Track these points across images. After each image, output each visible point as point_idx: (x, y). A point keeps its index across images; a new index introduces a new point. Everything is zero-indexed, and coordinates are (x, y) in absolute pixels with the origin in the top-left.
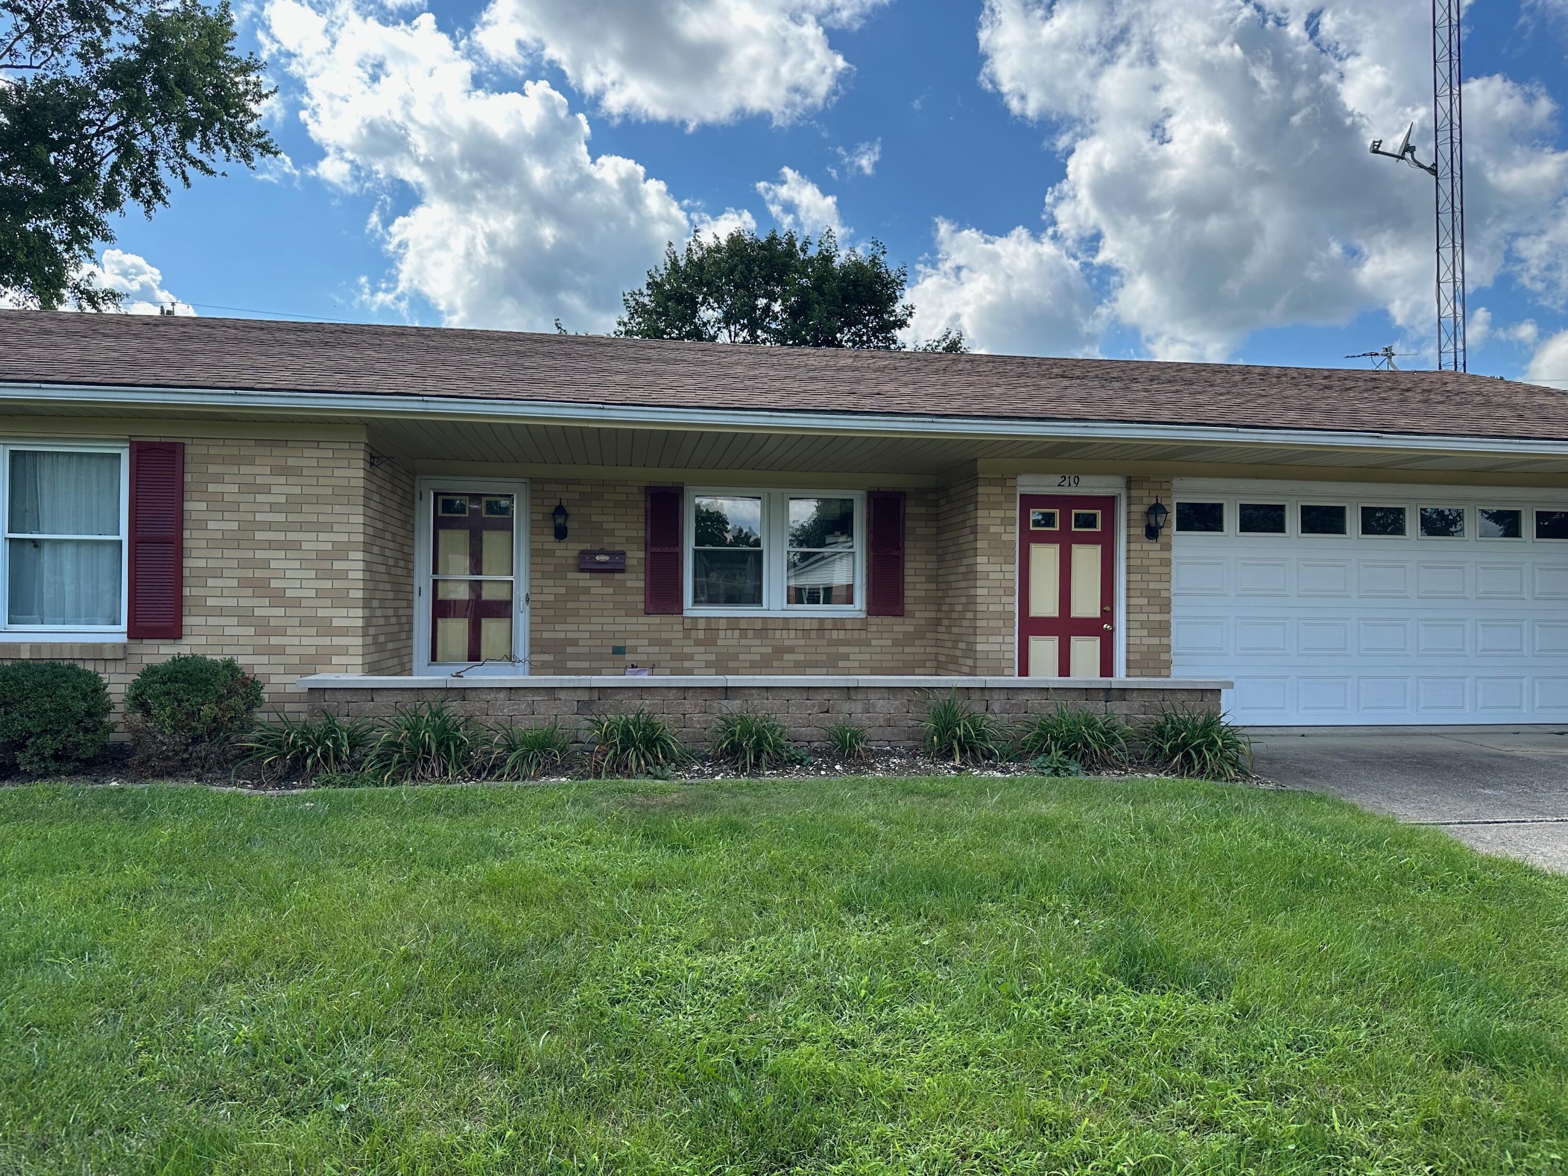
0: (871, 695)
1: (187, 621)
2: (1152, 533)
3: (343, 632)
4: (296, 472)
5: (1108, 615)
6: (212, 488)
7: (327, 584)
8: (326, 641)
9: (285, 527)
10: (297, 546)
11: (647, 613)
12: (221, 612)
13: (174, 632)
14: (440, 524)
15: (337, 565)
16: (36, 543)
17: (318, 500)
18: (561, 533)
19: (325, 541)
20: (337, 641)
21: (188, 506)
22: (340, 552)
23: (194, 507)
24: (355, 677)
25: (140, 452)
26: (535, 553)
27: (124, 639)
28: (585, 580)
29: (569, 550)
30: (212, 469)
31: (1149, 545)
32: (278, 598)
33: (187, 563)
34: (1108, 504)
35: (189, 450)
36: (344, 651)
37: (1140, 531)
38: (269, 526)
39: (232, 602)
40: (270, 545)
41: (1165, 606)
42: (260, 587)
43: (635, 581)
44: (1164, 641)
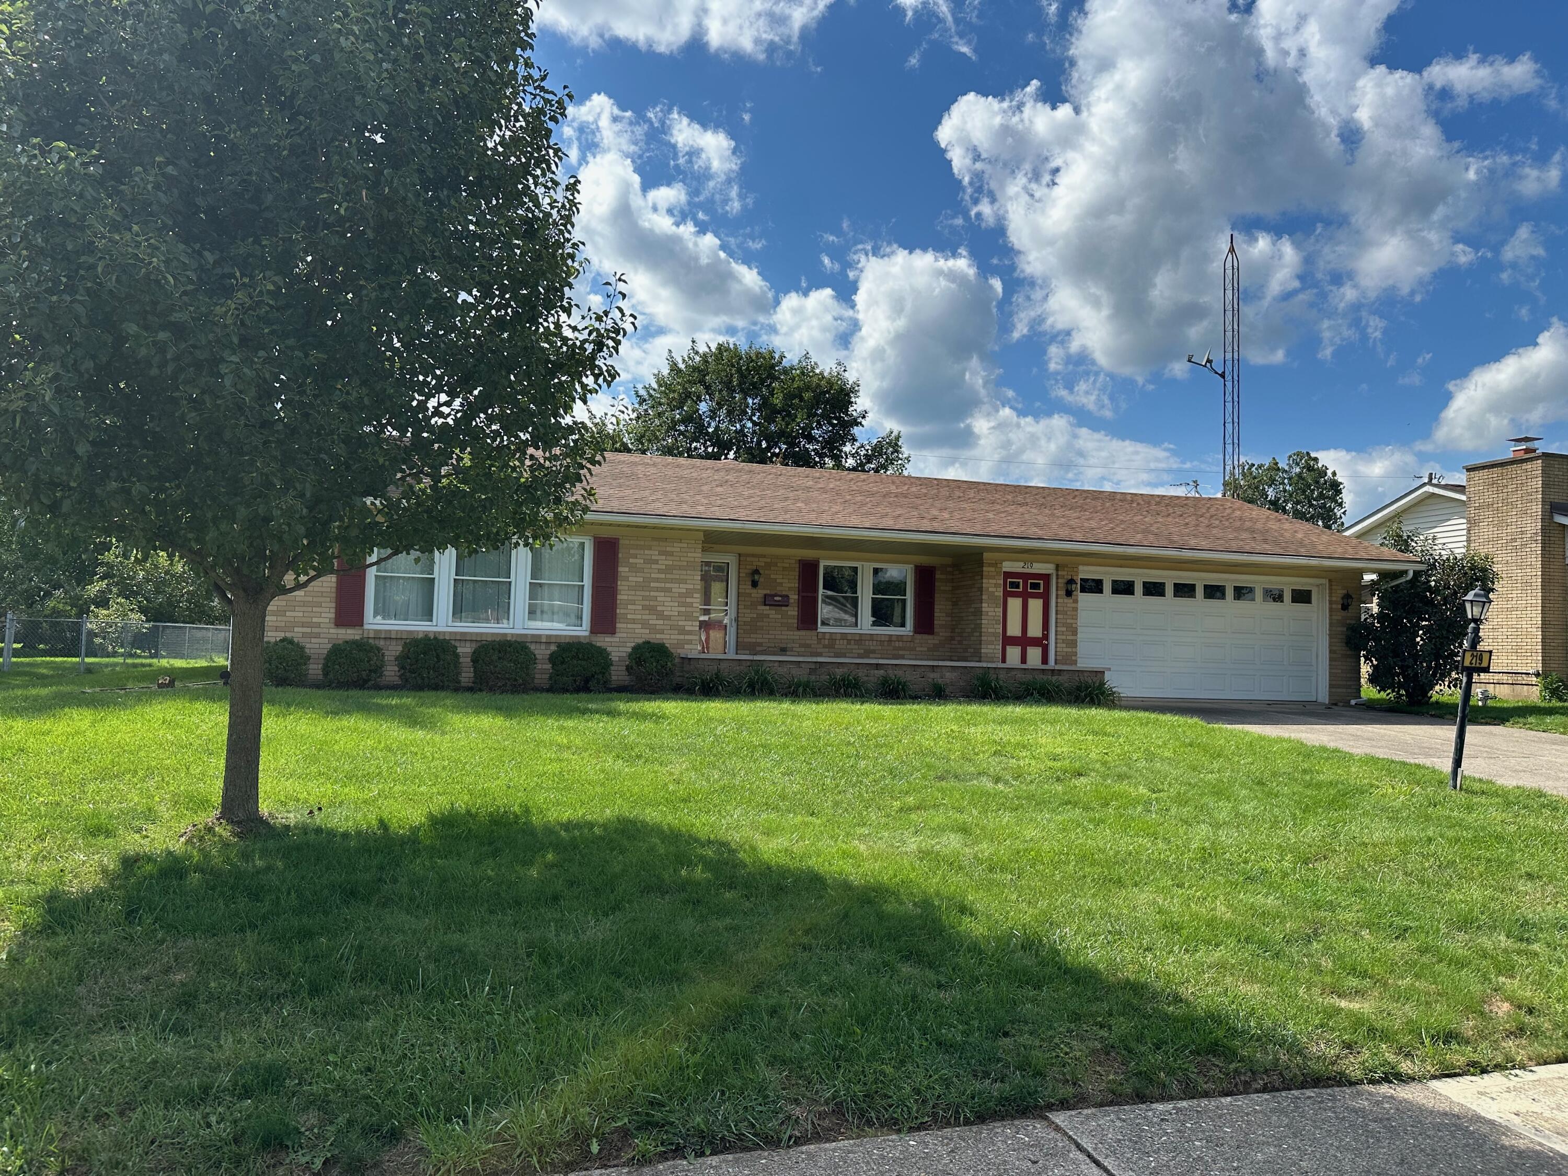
0: (942, 670)
1: (618, 625)
2: (1069, 593)
3: (690, 633)
4: (671, 554)
5: (1046, 636)
6: (631, 560)
7: (683, 609)
8: (682, 637)
9: (665, 581)
10: (669, 590)
11: (798, 629)
12: (634, 621)
13: (612, 631)
15: (688, 600)
16: (541, 585)
17: (680, 568)
18: (755, 584)
19: (683, 588)
20: (687, 637)
21: (620, 569)
22: (689, 593)
23: (623, 570)
25: (597, 542)
26: (740, 595)
27: (587, 634)
28: (767, 610)
29: (759, 593)
30: (632, 551)
31: (1067, 600)
32: (661, 616)
33: (619, 597)
34: (1046, 578)
35: (621, 542)
37: (1062, 592)
38: (657, 580)
39: (639, 617)
40: (658, 589)
41: (1075, 632)
42: (652, 610)
43: (793, 612)
44: (1075, 650)
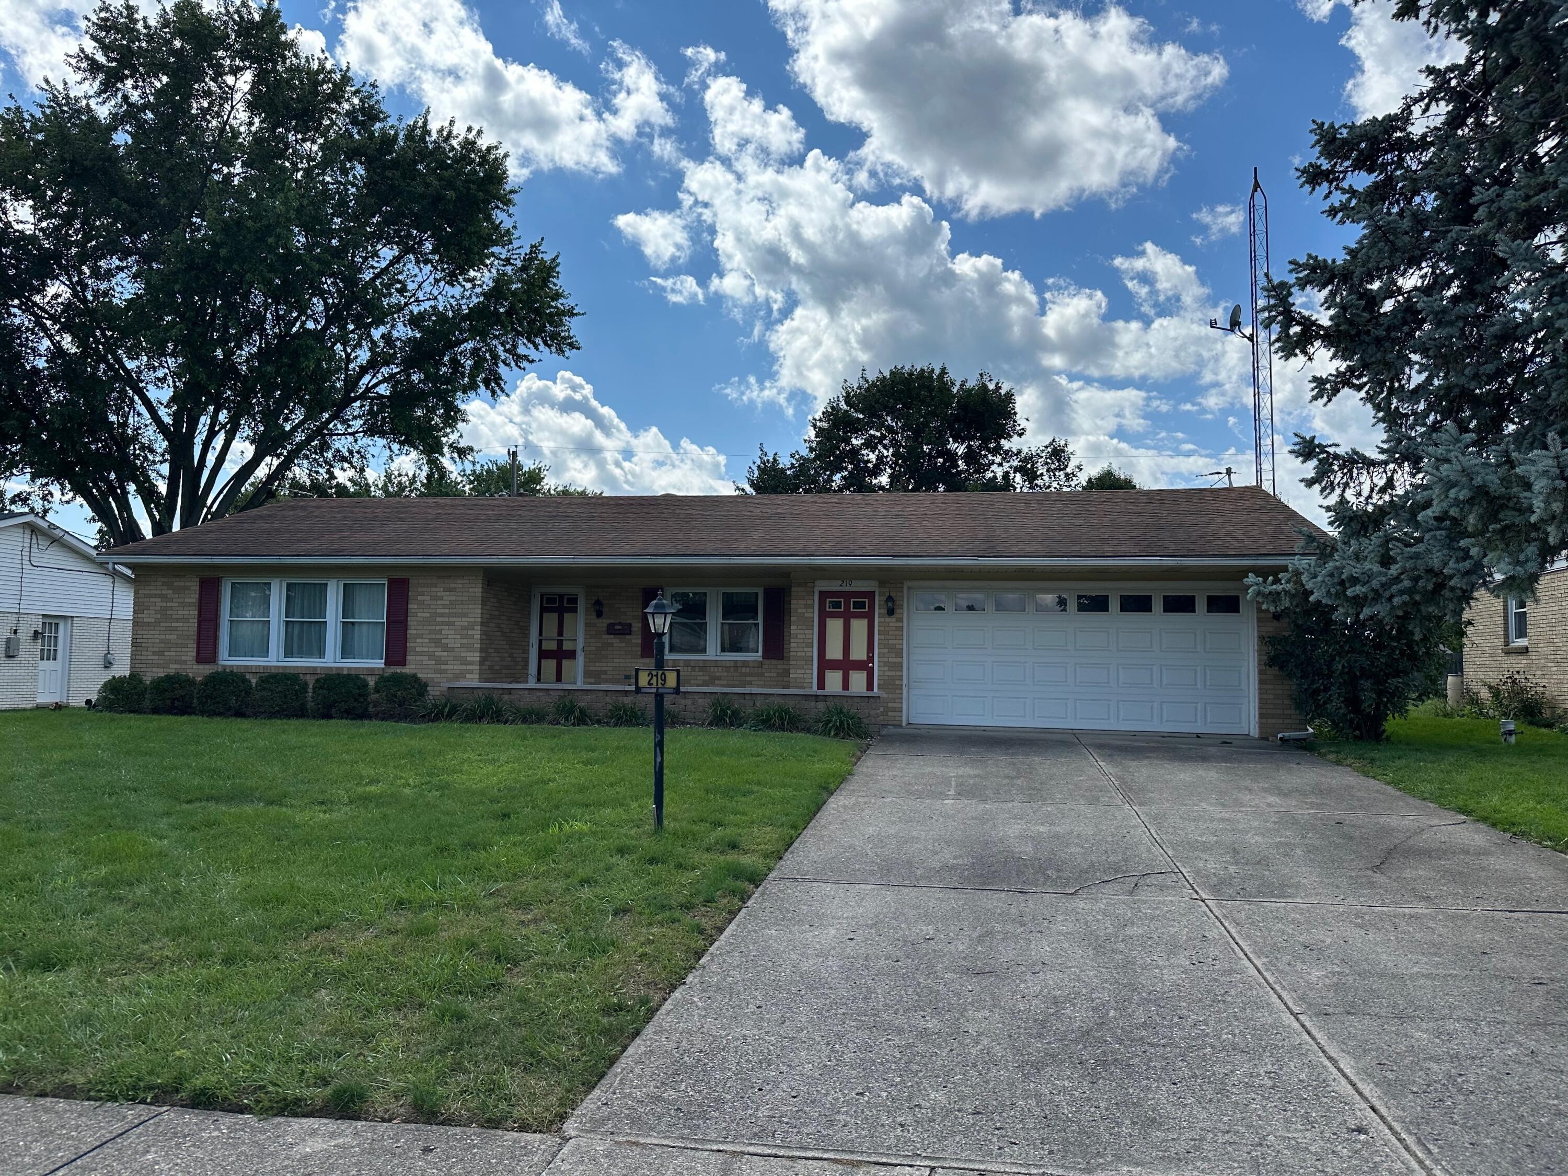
0: (696, 696)
1: (408, 658)
2: (891, 612)
3: (471, 663)
4: (454, 590)
5: (870, 659)
6: (419, 598)
7: (465, 641)
8: (464, 667)
9: (450, 615)
10: (453, 624)
11: (642, 656)
12: (421, 654)
13: (403, 663)
14: (543, 610)
15: (470, 632)
16: (353, 623)
17: (462, 603)
18: (599, 614)
19: (464, 622)
20: (469, 667)
21: (410, 606)
22: (470, 626)
23: (412, 606)
24: (475, 683)
25: (392, 582)
26: (587, 625)
27: (383, 666)
28: (611, 639)
29: (603, 623)
30: (420, 590)
31: (888, 619)
32: (445, 647)
33: (409, 632)
34: (871, 595)
35: (411, 583)
36: (471, 672)
37: (884, 611)
38: (442, 615)
39: (426, 649)
40: (443, 624)
41: (899, 654)
42: (437, 642)
43: (636, 640)
44: (898, 673)
